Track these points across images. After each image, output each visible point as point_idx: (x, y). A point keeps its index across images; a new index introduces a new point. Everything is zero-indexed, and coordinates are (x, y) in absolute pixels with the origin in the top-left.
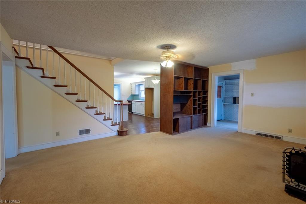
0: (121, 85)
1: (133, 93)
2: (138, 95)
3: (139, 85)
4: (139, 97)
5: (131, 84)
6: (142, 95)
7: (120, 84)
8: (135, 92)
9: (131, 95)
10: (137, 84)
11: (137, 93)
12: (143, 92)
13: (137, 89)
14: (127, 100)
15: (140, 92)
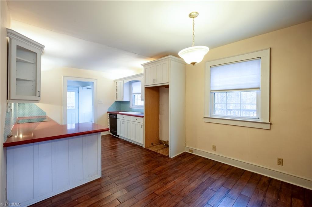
0: (95, 84)
1: (119, 99)
2: (128, 102)
3: (131, 83)
4: (131, 105)
5: (116, 82)
6: (136, 101)
7: (92, 81)
8: (123, 97)
9: (116, 101)
10: (126, 81)
11: (126, 99)
12: (140, 96)
13: (126, 90)
14: (108, 112)
15: (132, 95)
